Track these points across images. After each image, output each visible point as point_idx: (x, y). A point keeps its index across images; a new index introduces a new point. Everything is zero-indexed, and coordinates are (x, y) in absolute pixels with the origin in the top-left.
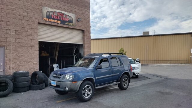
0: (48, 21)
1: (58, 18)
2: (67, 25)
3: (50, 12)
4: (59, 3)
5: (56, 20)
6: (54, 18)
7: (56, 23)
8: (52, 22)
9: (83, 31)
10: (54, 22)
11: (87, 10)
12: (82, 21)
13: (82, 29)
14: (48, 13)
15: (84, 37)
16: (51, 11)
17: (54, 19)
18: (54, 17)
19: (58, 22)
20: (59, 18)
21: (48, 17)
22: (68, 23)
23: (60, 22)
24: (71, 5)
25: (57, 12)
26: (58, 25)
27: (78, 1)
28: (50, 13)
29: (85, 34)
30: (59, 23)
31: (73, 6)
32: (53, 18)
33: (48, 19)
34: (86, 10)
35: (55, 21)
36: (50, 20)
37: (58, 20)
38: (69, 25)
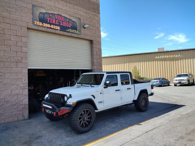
0: (42, 26)
1: (56, 22)
2: (69, 32)
3: (44, 14)
4: (57, 2)
5: (54, 24)
6: (51, 22)
7: (53, 29)
8: (48, 27)
9: (91, 42)
10: (50, 28)
11: (96, 14)
12: (89, 27)
13: (89, 39)
14: (42, 15)
15: (93, 50)
16: (46, 13)
17: (51, 24)
18: (50, 20)
19: (56, 28)
20: (58, 22)
21: (42, 20)
22: (71, 30)
23: (59, 28)
24: (75, 7)
25: (55, 14)
26: (57, 32)
27: (84, 1)
28: (44, 16)
29: (94, 45)
30: (58, 30)
31: (77, 7)
32: (48, 21)
33: (41, 23)
34: (94, 13)
35: (52, 26)
36: (45, 25)
37: (56, 25)
38: (72, 33)
